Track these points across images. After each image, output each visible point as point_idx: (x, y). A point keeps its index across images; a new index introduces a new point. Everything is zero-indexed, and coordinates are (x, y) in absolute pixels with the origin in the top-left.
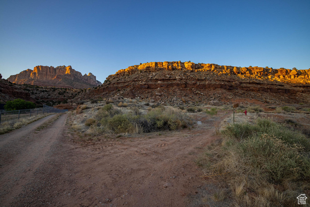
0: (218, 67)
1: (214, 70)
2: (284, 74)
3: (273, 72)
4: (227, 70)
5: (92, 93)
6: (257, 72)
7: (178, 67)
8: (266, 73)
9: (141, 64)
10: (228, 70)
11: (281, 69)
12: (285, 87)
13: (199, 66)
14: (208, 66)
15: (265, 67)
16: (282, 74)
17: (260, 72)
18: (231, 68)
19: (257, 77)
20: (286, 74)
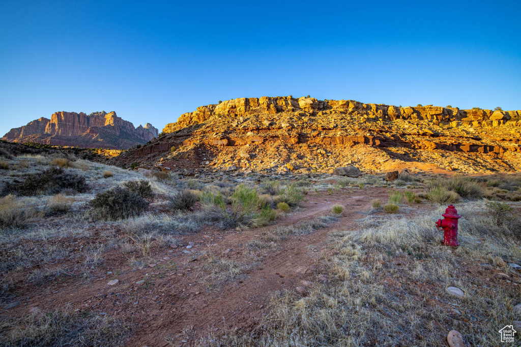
0: (360, 106)
1: (353, 112)
2: (479, 118)
3: (460, 114)
4: (377, 111)
5: (131, 156)
6: (431, 115)
7: (287, 106)
8: (447, 117)
9: (221, 102)
10: (379, 112)
11: (474, 110)
12: (484, 141)
13: (325, 105)
14: (342, 105)
15: (445, 107)
16: (476, 118)
17: (436, 115)
18: (385, 108)
19: (432, 123)
20: (483, 119)
